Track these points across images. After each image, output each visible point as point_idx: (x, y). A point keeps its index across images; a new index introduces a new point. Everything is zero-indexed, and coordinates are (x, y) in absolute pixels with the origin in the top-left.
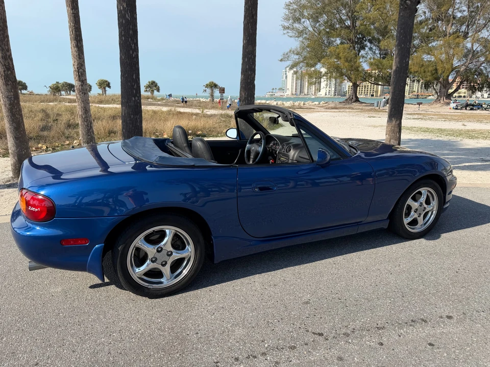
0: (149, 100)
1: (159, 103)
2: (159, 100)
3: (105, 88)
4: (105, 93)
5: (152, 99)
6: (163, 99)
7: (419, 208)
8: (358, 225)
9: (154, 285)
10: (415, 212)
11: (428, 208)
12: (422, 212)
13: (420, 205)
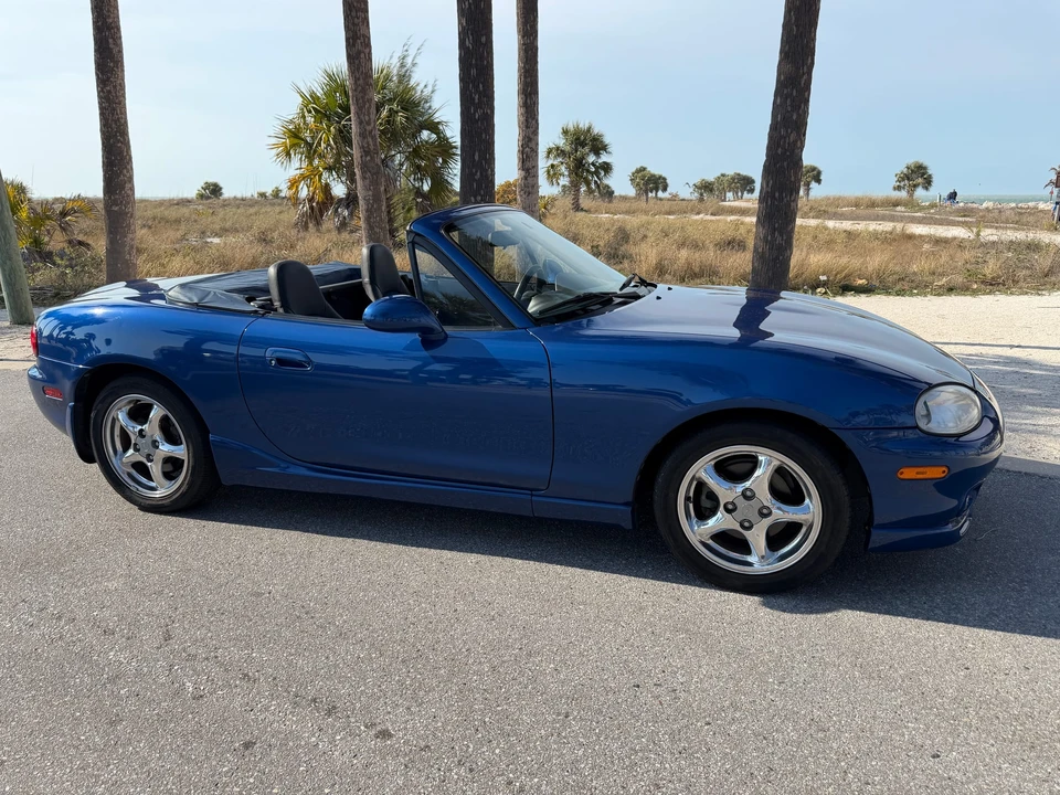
0: (899, 208)
1: (919, 214)
2: (922, 209)
3: (808, 184)
4: (808, 194)
5: (905, 205)
6: (933, 206)
7: (741, 503)
8: (532, 495)
9: (140, 489)
10: (728, 511)
11: (783, 514)
12: (754, 516)
13: (748, 496)
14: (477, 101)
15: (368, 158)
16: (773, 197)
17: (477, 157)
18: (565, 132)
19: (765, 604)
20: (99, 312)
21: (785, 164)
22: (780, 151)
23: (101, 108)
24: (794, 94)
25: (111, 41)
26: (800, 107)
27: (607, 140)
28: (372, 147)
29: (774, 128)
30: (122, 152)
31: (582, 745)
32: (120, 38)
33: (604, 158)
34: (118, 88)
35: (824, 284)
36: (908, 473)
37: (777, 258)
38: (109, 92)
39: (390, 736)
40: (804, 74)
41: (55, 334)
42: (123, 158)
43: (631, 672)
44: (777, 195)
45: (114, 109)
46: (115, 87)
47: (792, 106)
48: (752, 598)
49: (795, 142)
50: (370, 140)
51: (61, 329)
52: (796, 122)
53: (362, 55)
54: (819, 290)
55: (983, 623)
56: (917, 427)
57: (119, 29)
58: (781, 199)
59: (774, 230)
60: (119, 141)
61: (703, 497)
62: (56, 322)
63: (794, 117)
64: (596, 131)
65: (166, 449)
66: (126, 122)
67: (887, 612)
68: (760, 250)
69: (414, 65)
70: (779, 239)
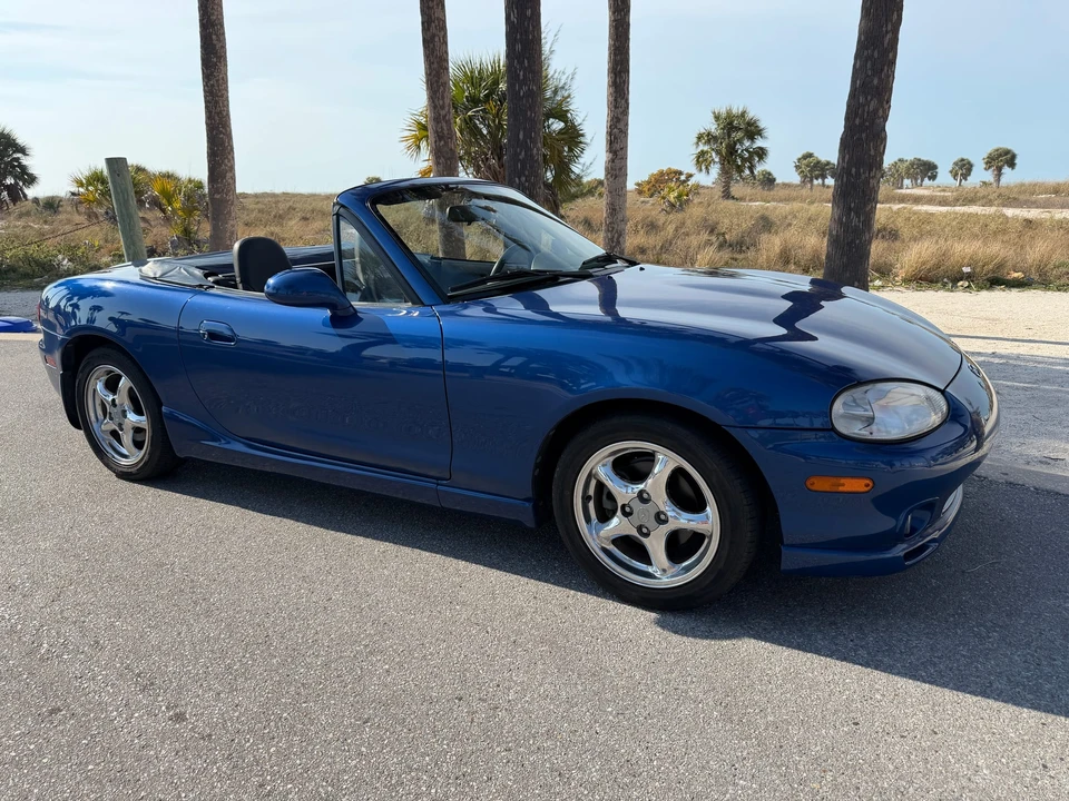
3: (999, 169)
4: (999, 180)
7: (637, 506)
8: (438, 484)
9: (116, 456)
10: (626, 514)
11: (683, 521)
12: (651, 523)
13: (643, 497)
14: (521, 77)
15: (442, 143)
16: (849, 173)
17: (521, 137)
18: (717, 118)
19: (659, 623)
20: (108, 286)
21: (864, 135)
22: (857, 121)
23: (206, 102)
24: (876, 55)
25: (214, 37)
26: (882, 70)
27: (762, 125)
28: (446, 132)
29: (853, 95)
30: (223, 143)
31: (361, 754)
32: (224, 34)
33: (759, 143)
34: (221, 82)
35: (969, 277)
36: (821, 484)
37: (853, 241)
38: (213, 86)
39: (185, 719)
40: (887, 32)
41: (62, 304)
42: (225, 148)
43: (464, 682)
44: (854, 170)
45: (217, 102)
46: (217, 81)
47: (873, 69)
48: (648, 613)
49: (876, 111)
50: (444, 124)
51: (69, 299)
52: (877, 88)
53: (437, 39)
54: (960, 283)
55: (912, 673)
56: (833, 429)
57: (222, 26)
58: (858, 174)
59: (850, 209)
60: (221, 132)
61: (604, 497)
62: (66, 292)
63: (876, 82)
64: (751, 114)
65: (132, 417)
66: (228, 115)
67: (799, 647)
68: (835, 233)
69: (552, 52)
70: (855, 221)
